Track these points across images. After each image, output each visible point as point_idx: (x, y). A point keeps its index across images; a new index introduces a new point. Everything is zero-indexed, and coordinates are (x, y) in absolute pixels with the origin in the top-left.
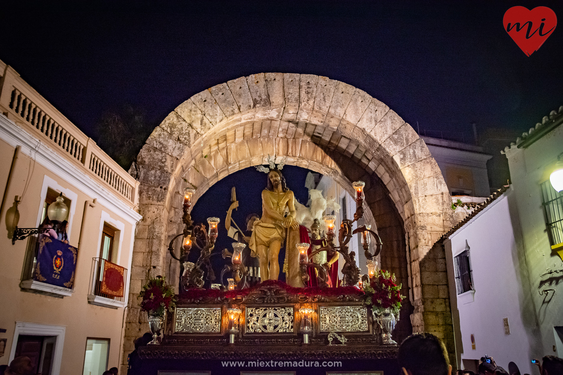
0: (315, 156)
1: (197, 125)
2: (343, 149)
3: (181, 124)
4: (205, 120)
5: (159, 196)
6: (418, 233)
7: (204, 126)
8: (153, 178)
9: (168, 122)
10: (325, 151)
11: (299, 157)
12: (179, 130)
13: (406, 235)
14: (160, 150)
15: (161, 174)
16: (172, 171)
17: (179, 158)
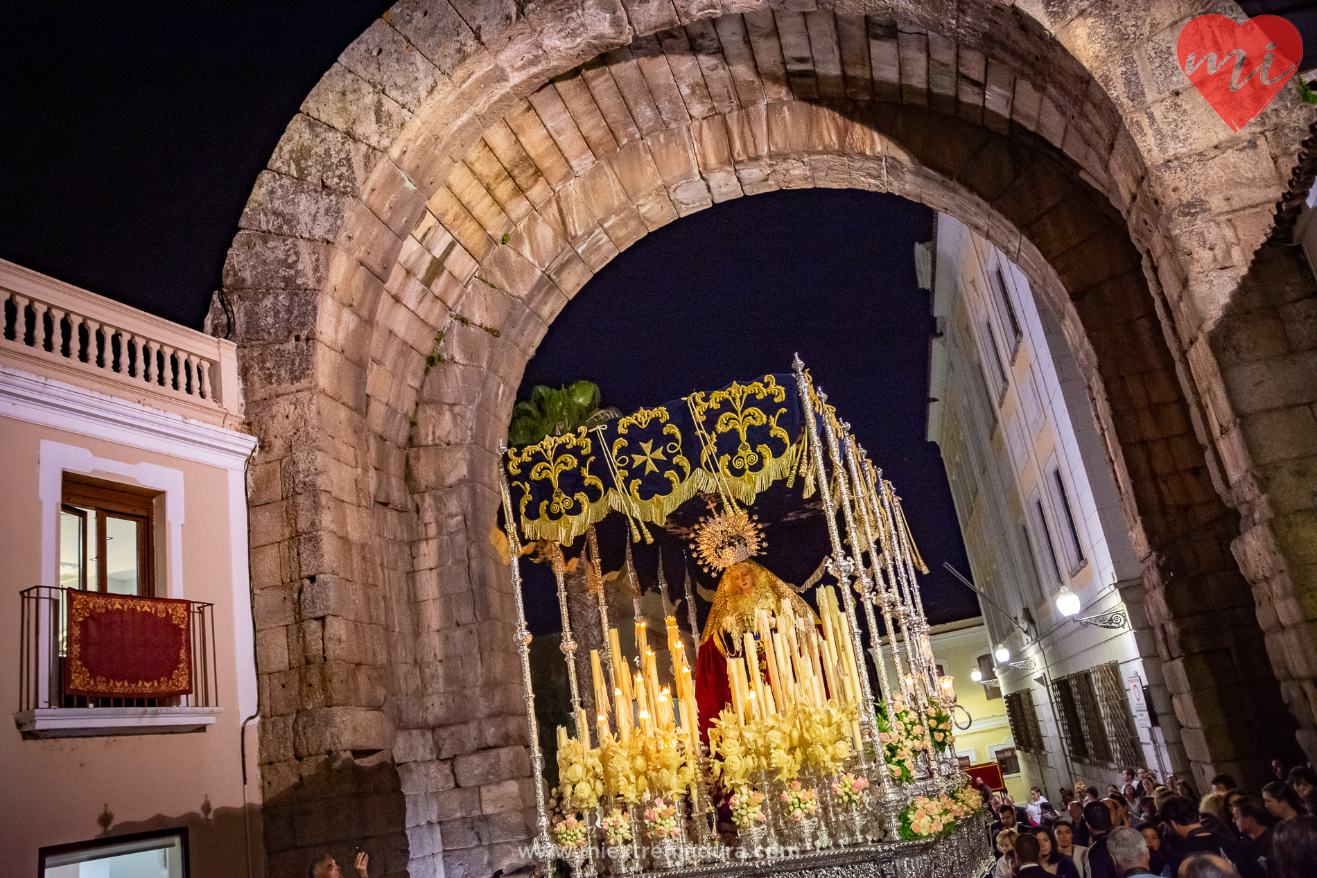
0: (815, 135)
1: (368, 128)
2: (894, 84)
3: (323, 140)
4: (389, 106)
5: (293, 364)
6: (1177, 232)
7: (387, 124)
8: (270, 320)
9: (287, 148)
10: (843, 113)
11: (771, 156)
12: (320, 160)
13: (1145, 262)
14: (280, 234)
15: (291, 299)
16: (319, 281)
17: (330, 237)
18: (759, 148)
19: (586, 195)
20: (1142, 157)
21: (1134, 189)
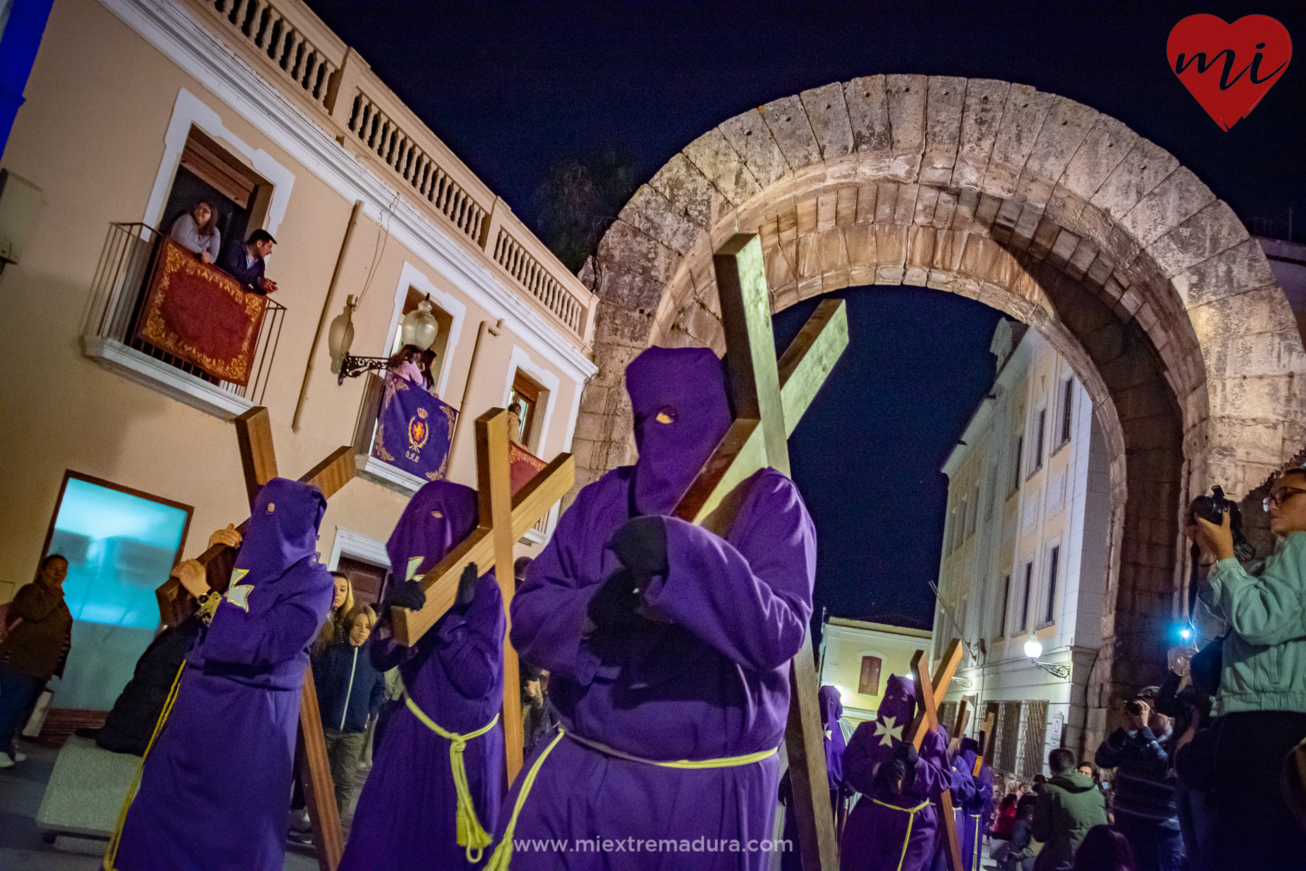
0: (995, 270)
1: (727, 185)
2: (1064, 260)
3: (694, 180)
4: (746, 176)
5: (635, 328)
6: (1211, 462)
7: (742, 188)
8: (626, 292)
9: (667, 175)
10: (1021, 263)
11: (959, 272)
12: (688, 194)
13: (1185, 465)
14: (646, 234)
15: (645, 283)
16: (668, 278)
17: (683, 252)
18: (954, 264)
19: (819, 249)
20: (1209, 409)
21: (1196, 421)
